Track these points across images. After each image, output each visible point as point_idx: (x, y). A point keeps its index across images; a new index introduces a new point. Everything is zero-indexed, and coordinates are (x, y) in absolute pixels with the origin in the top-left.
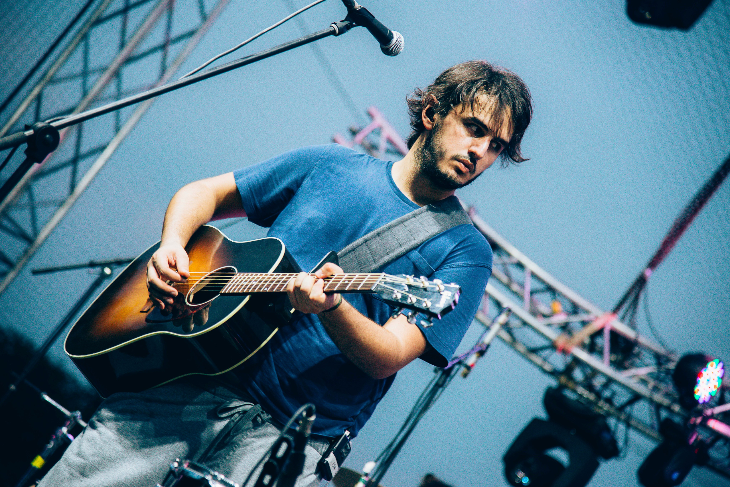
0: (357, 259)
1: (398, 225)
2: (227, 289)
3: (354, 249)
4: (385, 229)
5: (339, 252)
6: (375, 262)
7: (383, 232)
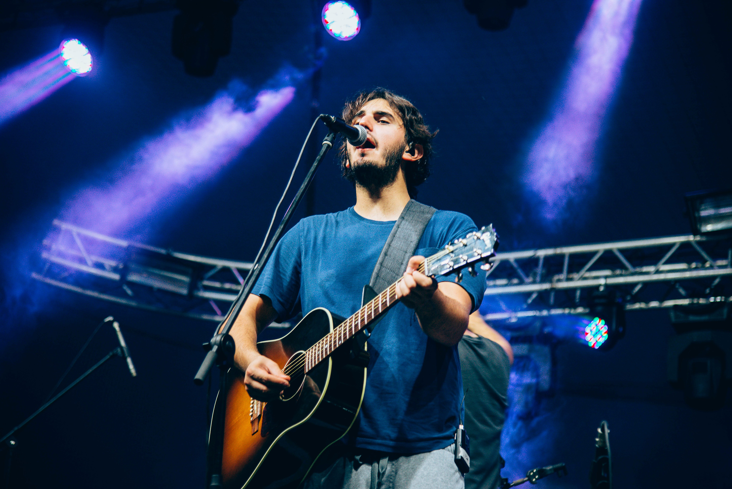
0: (385, 281)
1: (393, 240)
2: (308, 367)
3: (378, 276)
4: (387, 248)
5: (370, 283)
6: (398, 275)
7: (387, 250)
